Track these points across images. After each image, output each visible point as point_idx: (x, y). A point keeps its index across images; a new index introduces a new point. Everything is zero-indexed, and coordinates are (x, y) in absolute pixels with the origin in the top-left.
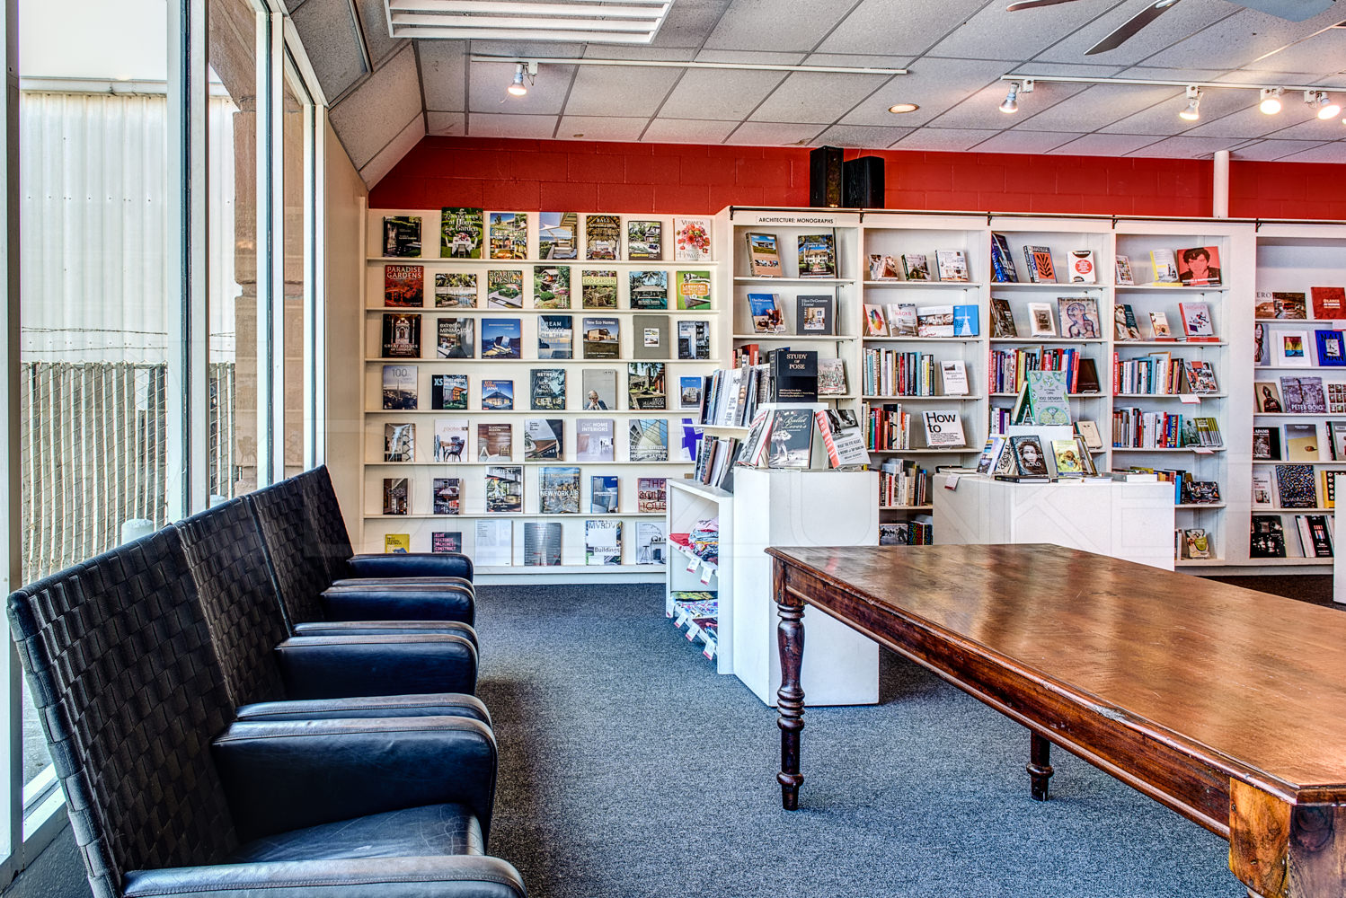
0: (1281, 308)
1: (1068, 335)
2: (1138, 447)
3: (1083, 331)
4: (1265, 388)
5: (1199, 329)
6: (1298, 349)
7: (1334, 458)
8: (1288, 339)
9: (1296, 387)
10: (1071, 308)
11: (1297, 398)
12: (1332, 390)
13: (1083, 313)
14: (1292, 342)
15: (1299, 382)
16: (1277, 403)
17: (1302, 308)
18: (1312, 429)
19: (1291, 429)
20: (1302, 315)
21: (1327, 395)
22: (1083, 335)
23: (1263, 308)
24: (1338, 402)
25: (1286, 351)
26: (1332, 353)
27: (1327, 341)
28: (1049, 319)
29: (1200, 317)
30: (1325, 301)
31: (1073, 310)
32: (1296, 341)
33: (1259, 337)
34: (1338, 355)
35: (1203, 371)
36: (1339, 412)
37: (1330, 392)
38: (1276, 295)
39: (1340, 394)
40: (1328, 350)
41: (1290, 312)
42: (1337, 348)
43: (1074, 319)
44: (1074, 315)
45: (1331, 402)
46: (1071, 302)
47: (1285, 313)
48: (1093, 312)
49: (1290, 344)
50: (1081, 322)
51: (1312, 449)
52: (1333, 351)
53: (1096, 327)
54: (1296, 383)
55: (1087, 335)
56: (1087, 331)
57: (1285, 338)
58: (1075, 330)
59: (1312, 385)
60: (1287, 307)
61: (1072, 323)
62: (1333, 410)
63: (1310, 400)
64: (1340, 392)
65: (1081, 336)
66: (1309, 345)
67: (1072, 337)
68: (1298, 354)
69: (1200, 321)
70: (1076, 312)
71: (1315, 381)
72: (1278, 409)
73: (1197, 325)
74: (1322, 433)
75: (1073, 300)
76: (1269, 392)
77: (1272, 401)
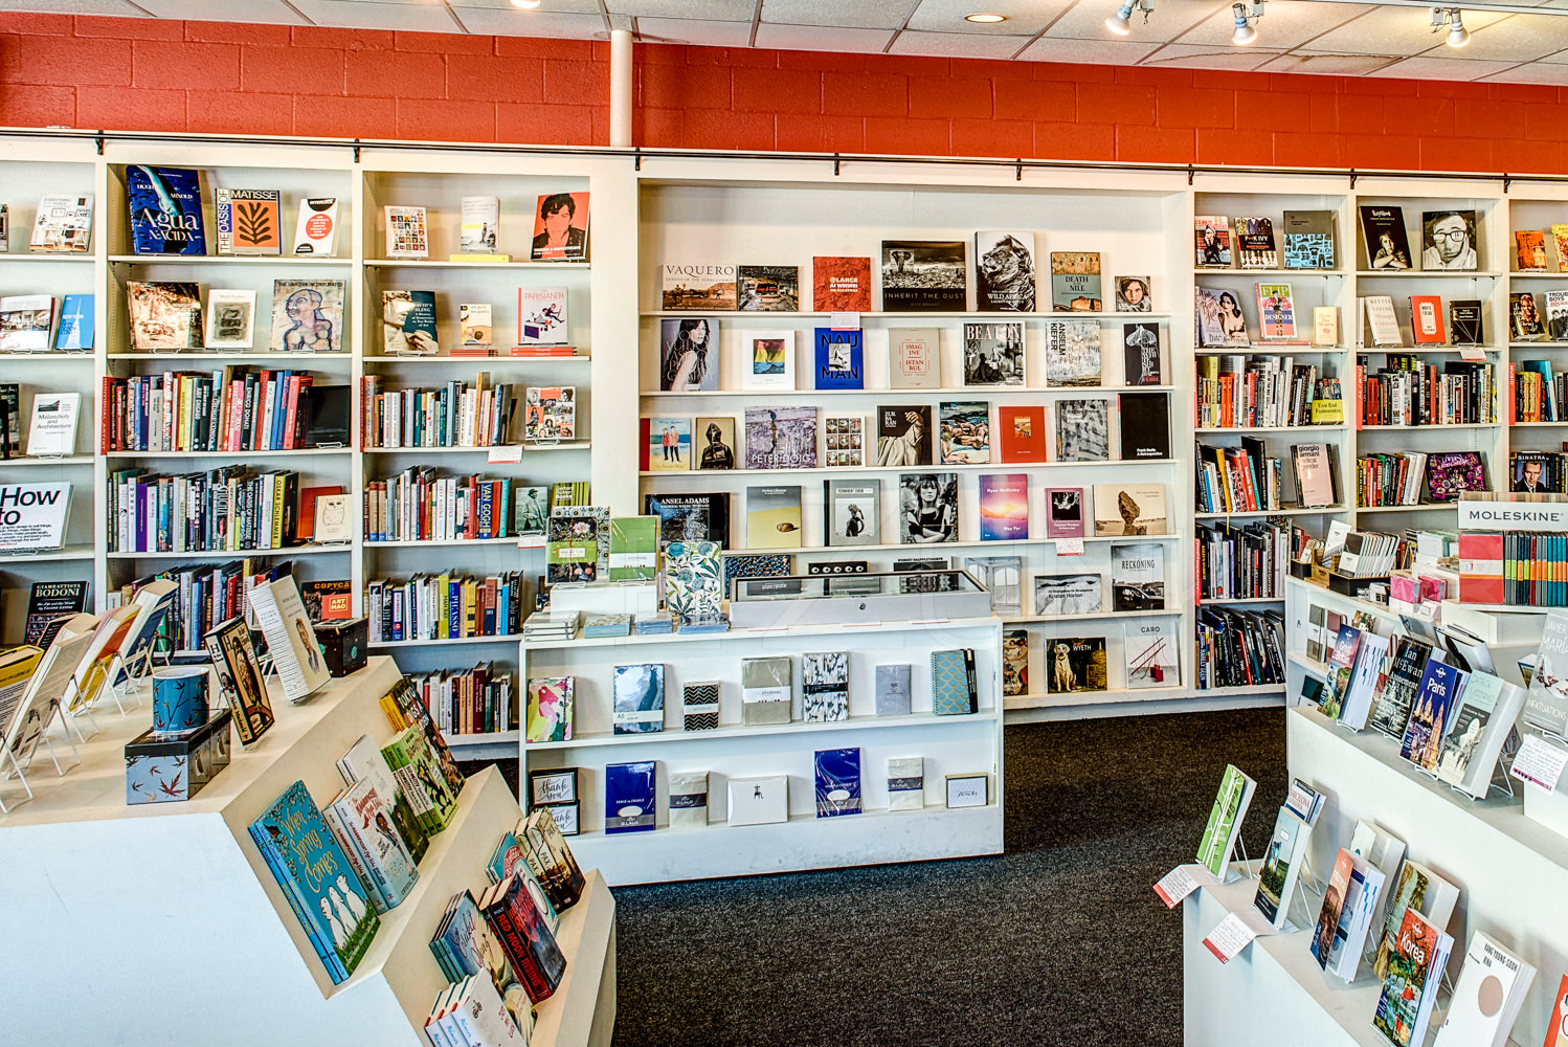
0: (753, 292)
1: (282, 346)
2: (422, 538)
3: (310, 339)
4: (713, 427)
5: (541, 333)
6: (777, 360)
7: (827, 544)
8: (761, 344)
9: (769, 424)
10: (295, 298)
11: (764, 444)
12: (833, 427)
13: (316, 306)
14: (767, 349)
15: (773, 415)
16: (728, 453)
17: (791, 292)
18: (794, 494)
19: (758, 495)
20: (792, 303)
21: (822, 436)
22: (309, 345)
23: (715, 292)
24: (841, 447)
25: (755, 364)
26: (837, 366)
27: (831, 346)
28: (245, 319)
29: (549, 312)
30: (833, 279)
31: (299, 301)
32: (774, 347)
33: (700, 342)
34: (849, 369)
35: (558, 405)
36: (842, 464)
37: (829, 432)
38: (744, 271)
39: (844, 435)
40: (831, 362)
41: (769, 299)
42: (847, 358)
43: (297, 318)
44: (298, 311)
45: (829, 449)
46: (297, 288)
47: (758, 300)
48: (335, 305)
49: (764, 352)
50: (309, 323)
51: (791, 527)
52: (839, 362)
53: (337, 331)
54: (768, 417)
55: (316, 347)
56: (318, 338)
57: (756, 342)
58: (295, 338)
59: (796, 420)
60: (762, 289)
61: (292, 325)
62: (832, 461)
63: (787, 447)
64: (846, 431)
65: (305, 347)
66: (799, 355)
67: (287, 349)
68: (776, 369)
69: (548, 319)
70: (302, 306)
71: (802, 415)
72: (728, 462)
73: (540, 326)
74: (813, 499)
75: (301, 283)
76: (719, 434)
77: (719, 449)
